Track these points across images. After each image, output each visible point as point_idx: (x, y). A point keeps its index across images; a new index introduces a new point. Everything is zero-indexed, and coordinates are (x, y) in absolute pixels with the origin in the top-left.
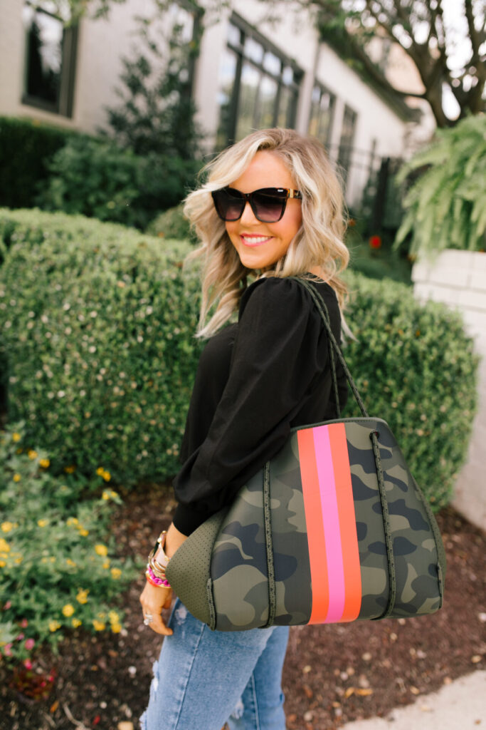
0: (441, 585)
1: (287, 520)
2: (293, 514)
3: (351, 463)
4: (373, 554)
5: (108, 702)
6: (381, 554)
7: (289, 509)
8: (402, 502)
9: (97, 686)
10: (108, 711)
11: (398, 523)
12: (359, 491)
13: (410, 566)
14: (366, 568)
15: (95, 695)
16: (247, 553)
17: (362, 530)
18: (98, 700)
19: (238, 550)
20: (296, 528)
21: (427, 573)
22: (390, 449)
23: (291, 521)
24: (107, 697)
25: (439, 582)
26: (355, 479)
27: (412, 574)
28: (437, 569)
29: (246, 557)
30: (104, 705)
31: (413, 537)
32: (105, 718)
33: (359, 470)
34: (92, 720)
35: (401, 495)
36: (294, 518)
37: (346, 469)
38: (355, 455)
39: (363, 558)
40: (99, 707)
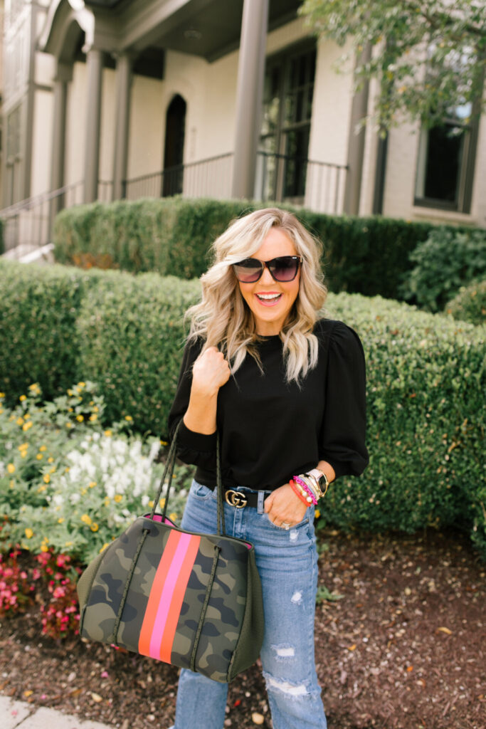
0: (231, 666)
1: (140, 585)
2: (145, 582)
3: (196, 563)
4: (186, 627)
5: (253, 694)
6: (192, 628)
7: (145, 578)
8: (221, 600)
9: (248, 678)
10: (249, 701)
11: (214, 614)
12: (193, 582)
13: (210, 645)
14: (179, 635)
15: (244, 684)
16: (110, 597)
17: (185, 608)
18: (246, 689)
19: (105, 593)
20: (144, 592)
21: (221, 655)
22: (226, 561)
23: (143, 586)
24: (253, 689)
25: (230, 664)
26: (193, 574)
27: (209, 651)
28: (232, 654)
29: (108, 599)
30: (248, 694)
31: (220, 627)
32: (244, 705)
33: (198, 569)
34: (234, 702)
35: (222, 594)
36: (145, 585)
37: (190, 565)
38: (200, 559)
39: (179, 627)
40: (244, 695)
